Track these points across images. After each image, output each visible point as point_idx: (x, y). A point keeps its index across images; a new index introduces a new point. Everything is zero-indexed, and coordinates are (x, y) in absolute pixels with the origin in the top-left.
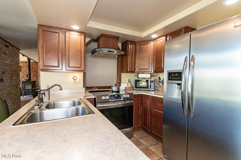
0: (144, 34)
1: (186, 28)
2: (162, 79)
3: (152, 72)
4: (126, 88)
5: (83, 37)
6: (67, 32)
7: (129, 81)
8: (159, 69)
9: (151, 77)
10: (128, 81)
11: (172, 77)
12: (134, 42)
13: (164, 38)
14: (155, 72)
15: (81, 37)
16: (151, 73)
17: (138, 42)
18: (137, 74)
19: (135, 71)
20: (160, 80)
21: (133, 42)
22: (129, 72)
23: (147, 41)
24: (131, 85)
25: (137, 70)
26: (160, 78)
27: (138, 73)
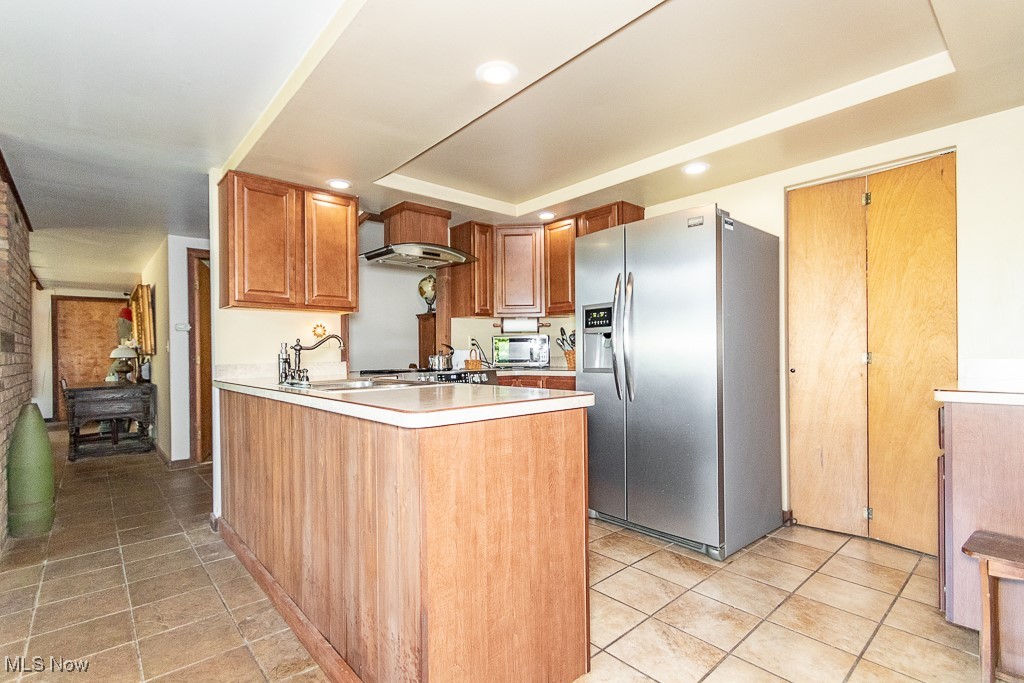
0: (518, 210)
1: (621, 206)
2: (568, 333)
3: (543, 314)
4: (467, 361)
5: (351, 209)
6: (310, 194)
7: (474, 342)
8: (559, 305)
9: (540, 329)
10: (470, 342)
11: (594, 319)
12: (490, 227)
13: (571, 221)
14: (551, 313)
15: (347, 210)
16: (538, 318)
17: (502, 227)
18: (499, 322)
19: (493, 314)
20: (564, 337)
21: (486, 229)
22: (478, 314)
23: (527, 225)
24: (482, 356)
25: (498, 308)
26: (563, 331)
27: (502, 319)
